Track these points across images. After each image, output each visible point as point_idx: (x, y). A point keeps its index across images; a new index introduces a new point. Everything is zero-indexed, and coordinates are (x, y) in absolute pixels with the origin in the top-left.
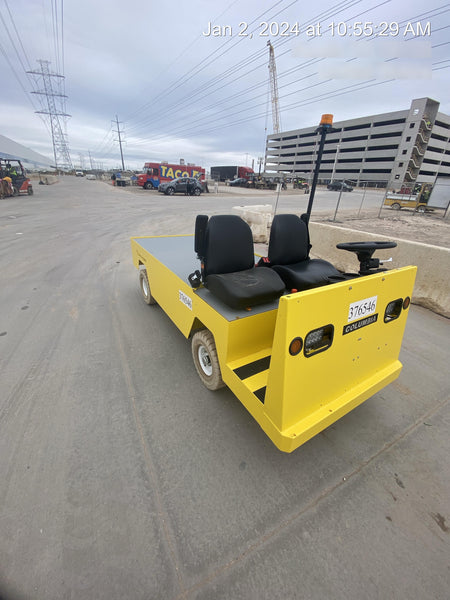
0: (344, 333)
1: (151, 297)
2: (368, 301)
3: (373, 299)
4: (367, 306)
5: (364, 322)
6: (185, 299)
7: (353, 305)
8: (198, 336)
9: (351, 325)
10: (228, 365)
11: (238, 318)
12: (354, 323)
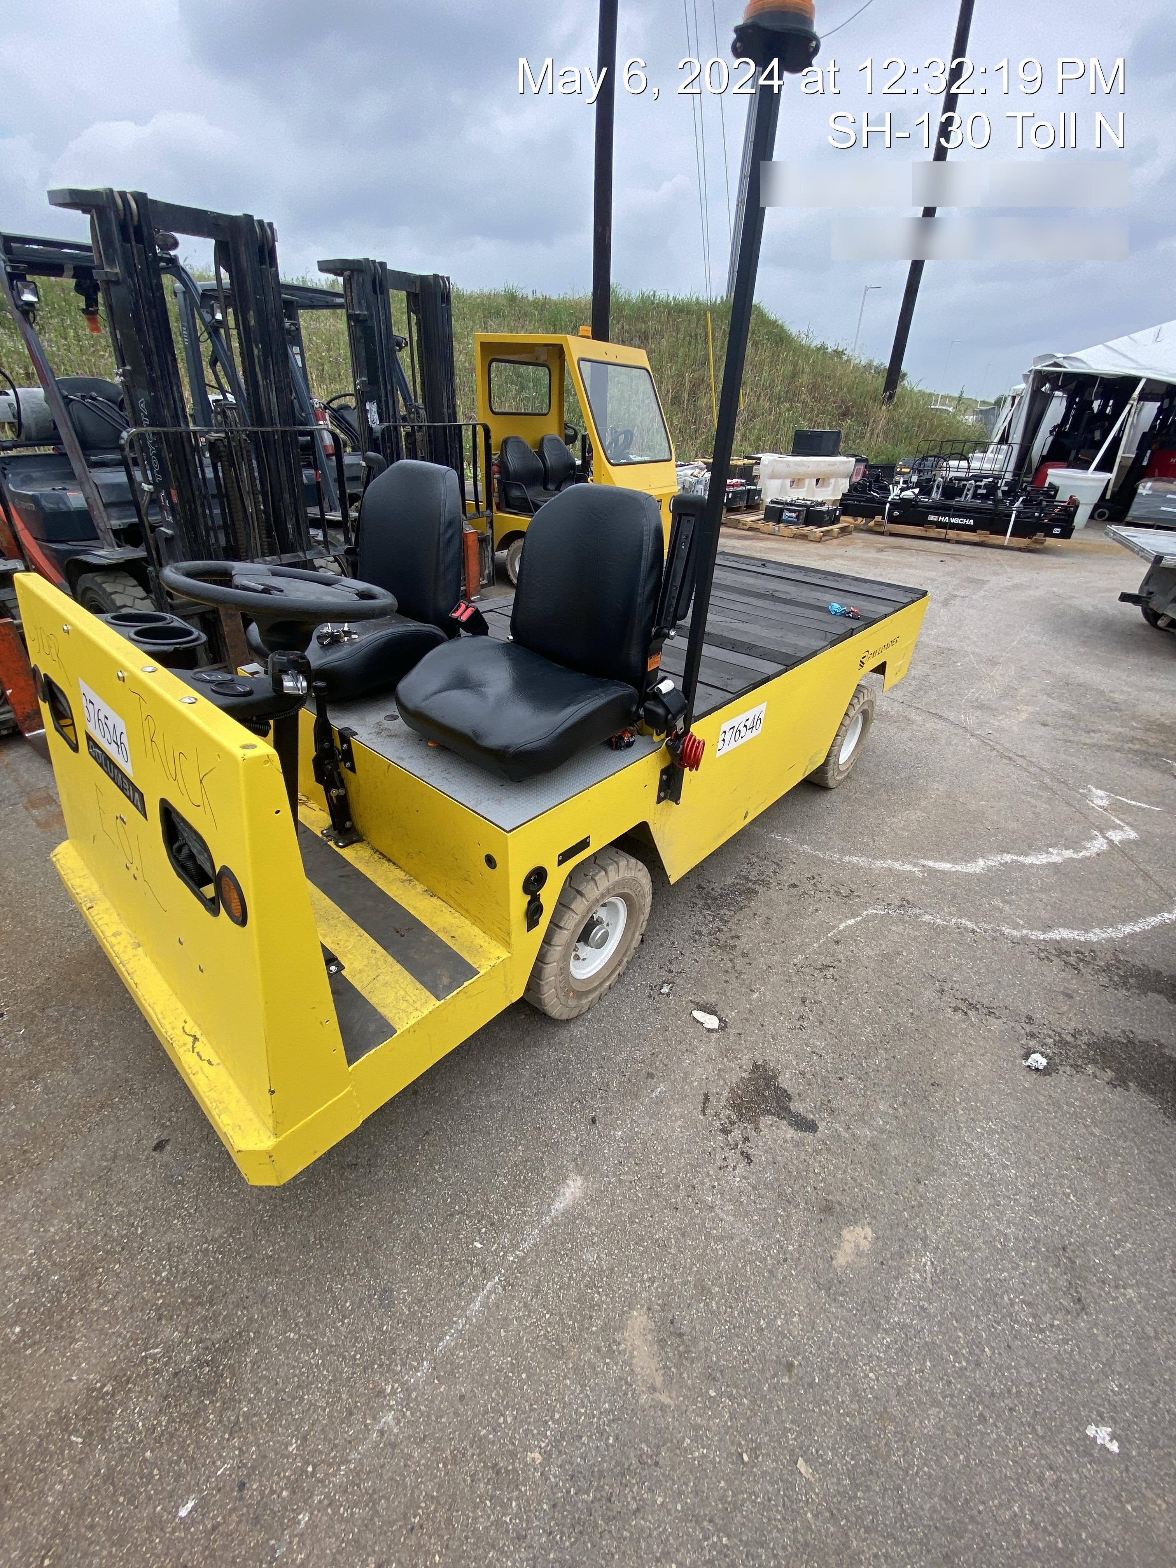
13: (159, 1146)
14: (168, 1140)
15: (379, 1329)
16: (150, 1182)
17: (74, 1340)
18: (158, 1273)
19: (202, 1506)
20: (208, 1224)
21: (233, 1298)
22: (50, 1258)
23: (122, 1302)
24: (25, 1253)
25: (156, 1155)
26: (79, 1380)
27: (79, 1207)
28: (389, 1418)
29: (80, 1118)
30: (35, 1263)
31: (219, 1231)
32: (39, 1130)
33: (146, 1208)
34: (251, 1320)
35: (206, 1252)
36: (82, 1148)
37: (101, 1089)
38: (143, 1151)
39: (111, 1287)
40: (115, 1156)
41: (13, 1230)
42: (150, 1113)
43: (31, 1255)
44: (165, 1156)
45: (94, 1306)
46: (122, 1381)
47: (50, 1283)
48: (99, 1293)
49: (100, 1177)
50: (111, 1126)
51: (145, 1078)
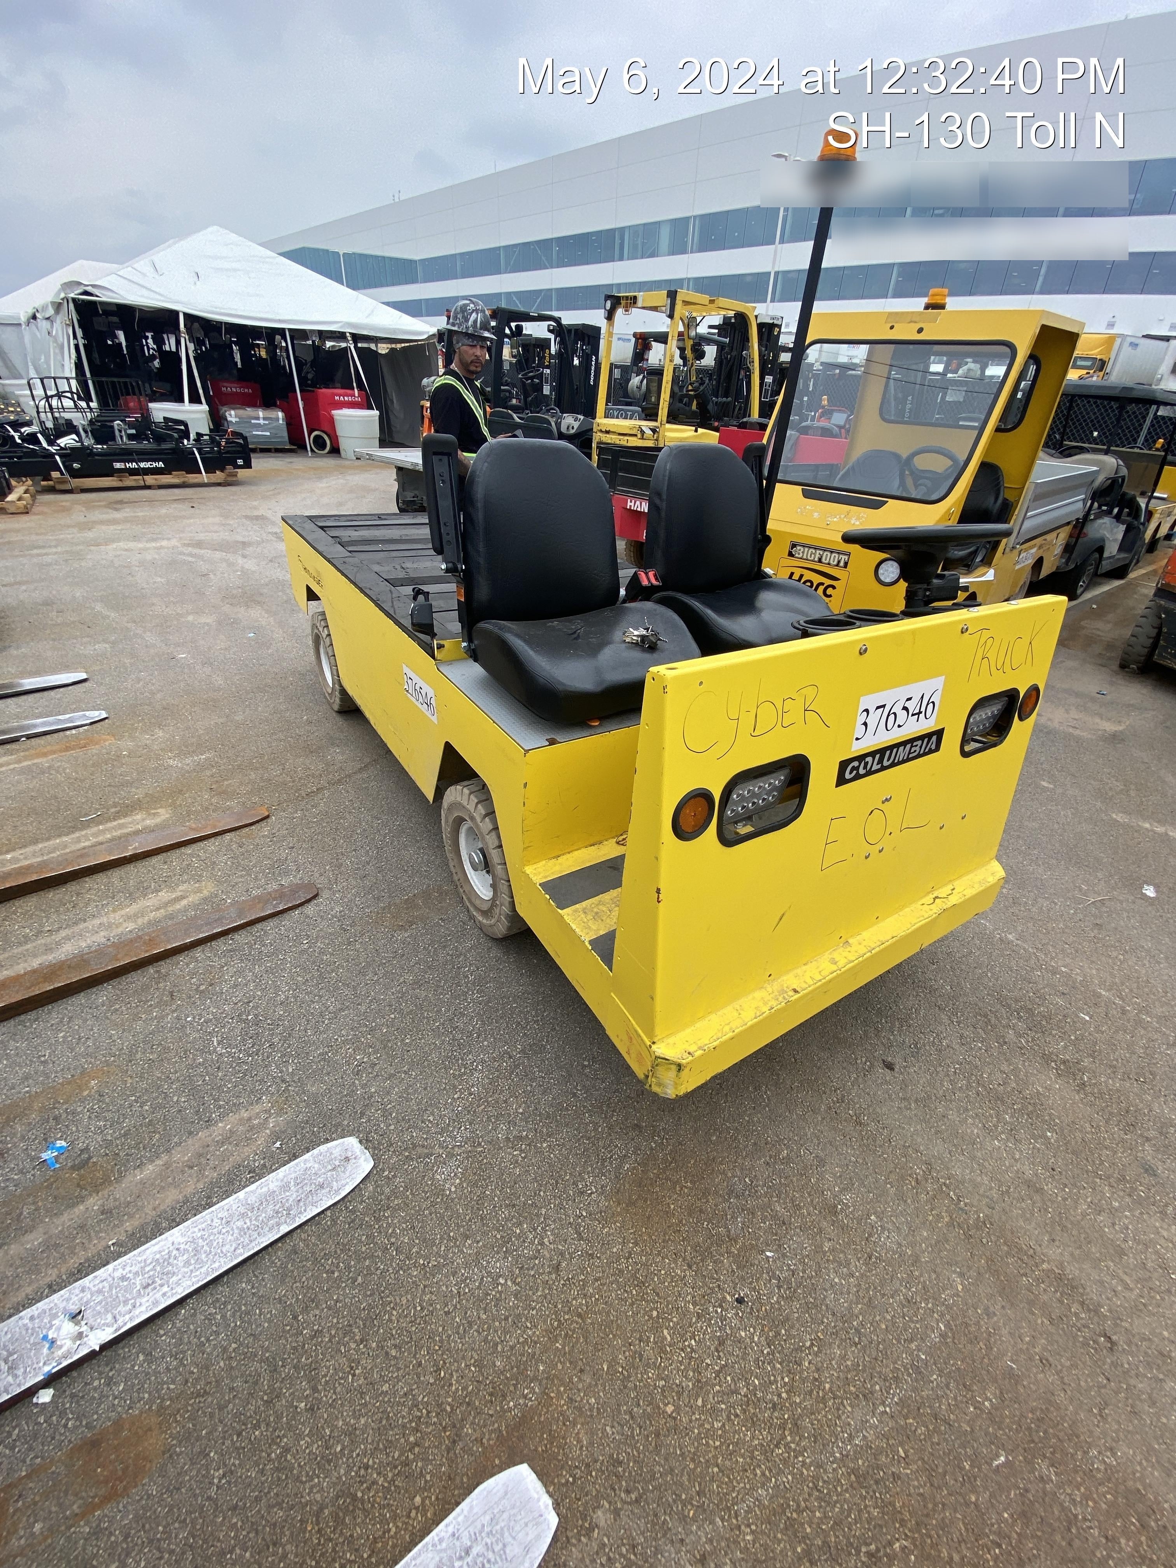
0: (841, 781)
1: (343, 692)
2: (915, 690)
3: (932, 686)
4: (912, 706)
5: (902, 753)
6: (418, 691)
7: (870, 701)
8: (456, 794)
9: (861, 758)
10: (529, 870)
11: (552, 742)
12: (872, 754)
13: (890, 1067)
14: (884, 1061)
15: (973, 938)
16: (920, 1068)
17: (1038, 1092)
18: (980, 1049)
19: (1081, 1010)
20: (941, 1023)
21: (981, 1004)
22: (996, 1126)
23: (1005, 1067)
24: (1000, 1147)
25: (897, 1069)
26: (1057, 1083)
27: (952, 1115)
28: (1010, 937)
29: (875, 1141)
30: (1003, 1136)
31: (943, 1016)
32: (893, 1177)
33: (940, 1065)
34: (988, 995)
35: (959, 1023)
36: (904, 1128)
37: (841, 1130)
38: (895, 1078)
39: (999, 1077)
40: (904, 1099)
41: (986, 1164)
42: (860, 1080)
43: (999, 1141)
44: (898, 1061)
45: (1014, 1085)
46: (1047, 1058)
47: (1011, 1120)
48: (1004, 1083)
49: (925, 1106)
50: (878, 1110)
51: (825, 1093)
